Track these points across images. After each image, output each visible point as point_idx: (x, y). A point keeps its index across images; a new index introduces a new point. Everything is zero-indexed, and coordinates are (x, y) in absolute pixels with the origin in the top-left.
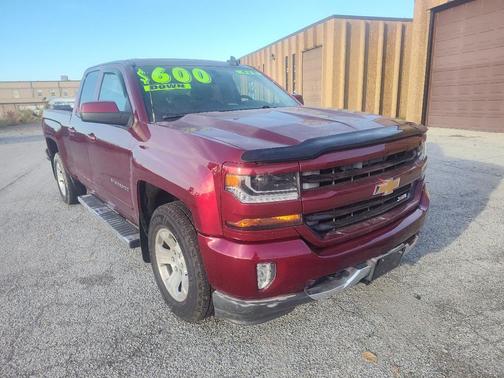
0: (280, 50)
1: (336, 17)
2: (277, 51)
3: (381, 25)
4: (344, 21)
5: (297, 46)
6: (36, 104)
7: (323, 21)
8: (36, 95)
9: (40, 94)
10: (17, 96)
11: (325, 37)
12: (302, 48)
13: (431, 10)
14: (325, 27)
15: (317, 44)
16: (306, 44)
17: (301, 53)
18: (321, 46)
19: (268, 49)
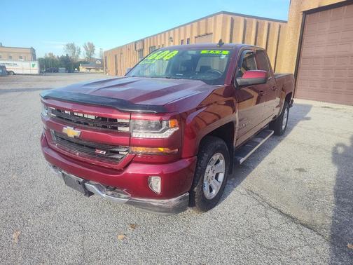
0: (177, 35)
2: (174, 36)
3: (254, 22)
5: (191, 33)
7: (215, 15)
11: (215, 27)
12: (195, 34)
13: (304, 12)
14: (215, 20)
15: (208, 32)
16: (199, 31)
17: (194, 38)
18: (211, 34)
19: (167, 33)
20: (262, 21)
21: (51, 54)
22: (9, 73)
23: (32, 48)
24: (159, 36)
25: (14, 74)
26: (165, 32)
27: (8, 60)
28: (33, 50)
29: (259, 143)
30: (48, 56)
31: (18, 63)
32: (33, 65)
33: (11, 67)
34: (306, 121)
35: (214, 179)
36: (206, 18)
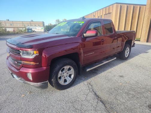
0: (97, 14)
1: (117, 3)
2: (96, 14)
3: (132, 6)
4: (120, 5)
5: (103, 13)
6: (22, 28)
7: (113, 5)
8: (24, 25)
9: (25, 25)
10: (18, 26)
11: (112, 10)
12: (104, 13)
14: (113, 7)
15: (110, 12)
16: (106, 12)
17: (103, 15)
18: (111, 13)
19: (93, 14)
20: (136, 6)
21: (50, 24)
22: (33, 31)
23: (43, 22)
24: (89, 15)
25: (35, 32)
26: (92, 13)
27: (34, 26)
28: (43, 23)
29: (103, 63)
30: (49, 25)
31: (37, 28)
32: (42, 28)
33: (34, 29)
34: (145, 54)
35: (68, 77)
36: (109, 6)
